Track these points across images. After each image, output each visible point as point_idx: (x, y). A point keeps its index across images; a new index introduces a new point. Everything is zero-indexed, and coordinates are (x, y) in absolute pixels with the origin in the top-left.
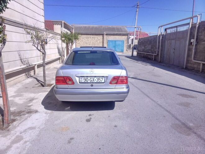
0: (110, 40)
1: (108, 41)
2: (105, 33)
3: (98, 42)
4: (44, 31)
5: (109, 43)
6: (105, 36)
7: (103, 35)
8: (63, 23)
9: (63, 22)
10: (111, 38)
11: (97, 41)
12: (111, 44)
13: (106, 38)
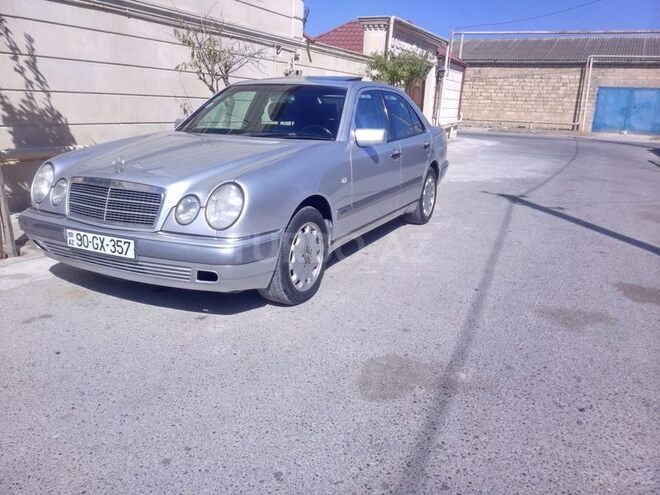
0: (611, 85)
1: (600, 88)
2: (592, 59)
3: (561, 92)
4: (300, 46)
5: (602, 97)
6: (590, 72)
7: (583, 65)
8: (392, 21)
9: (393, 18)
10: (616, 77)
11: (555, 89)
12: (611, 99)
13: (594, 78)
